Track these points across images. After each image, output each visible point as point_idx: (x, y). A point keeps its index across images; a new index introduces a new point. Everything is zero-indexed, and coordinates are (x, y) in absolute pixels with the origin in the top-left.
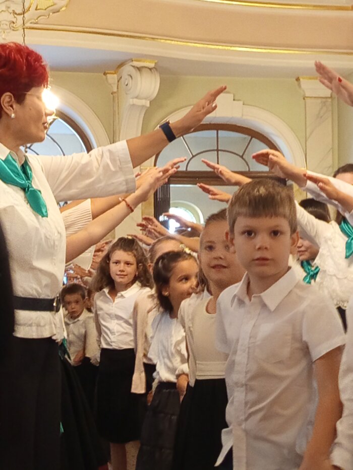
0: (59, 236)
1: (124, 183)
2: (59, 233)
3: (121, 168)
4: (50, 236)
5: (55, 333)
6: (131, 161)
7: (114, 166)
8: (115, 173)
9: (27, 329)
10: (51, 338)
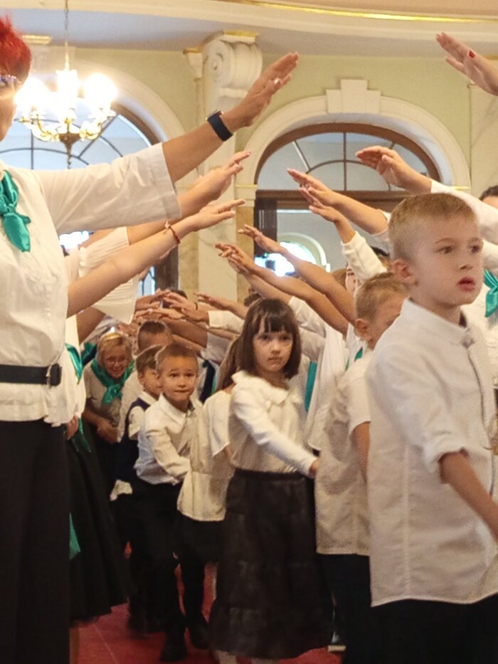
0: (54, 279)
1: (161, 203)
2: (53, 275)
3: (154, 183)
4: (36, 278)
5: (47, 413)
6: (168, 173)
7: (145, 180)
8: (147, 189)
9: (7, 408)
10: (41, 420)
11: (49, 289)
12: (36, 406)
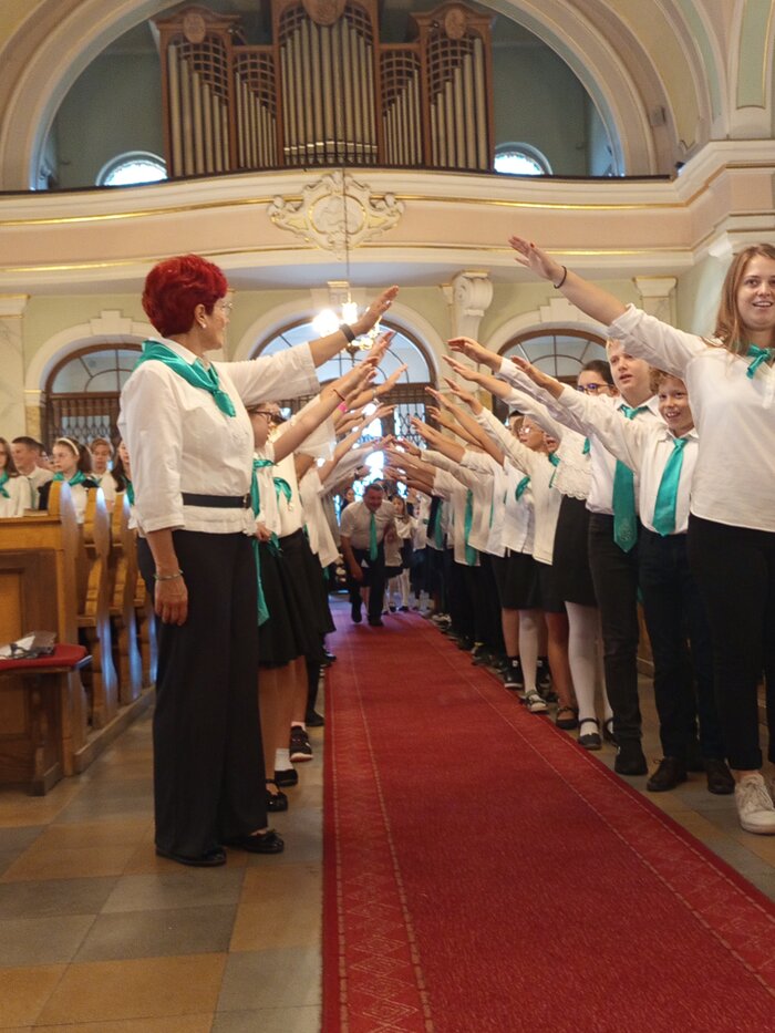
3: (303, 368)
5: (245, 527)
6: (313, 362)
7: (297, 365)
9: (219, 524)
10: (241, 533)
11: (244, 442)
12: (238, 523)
